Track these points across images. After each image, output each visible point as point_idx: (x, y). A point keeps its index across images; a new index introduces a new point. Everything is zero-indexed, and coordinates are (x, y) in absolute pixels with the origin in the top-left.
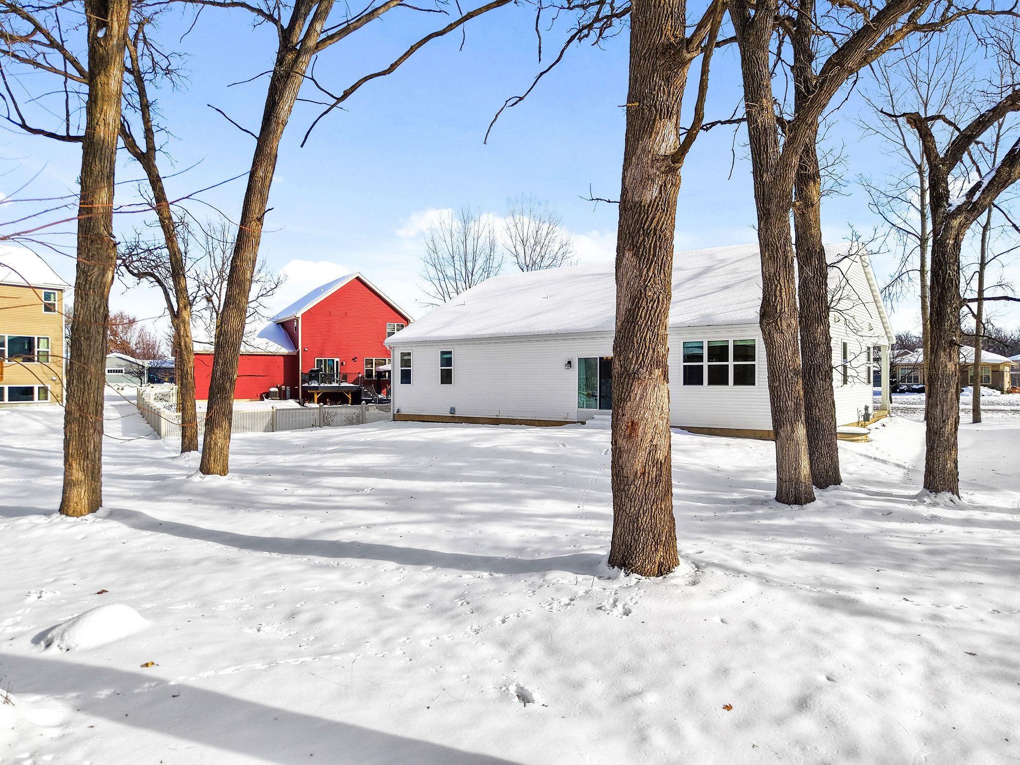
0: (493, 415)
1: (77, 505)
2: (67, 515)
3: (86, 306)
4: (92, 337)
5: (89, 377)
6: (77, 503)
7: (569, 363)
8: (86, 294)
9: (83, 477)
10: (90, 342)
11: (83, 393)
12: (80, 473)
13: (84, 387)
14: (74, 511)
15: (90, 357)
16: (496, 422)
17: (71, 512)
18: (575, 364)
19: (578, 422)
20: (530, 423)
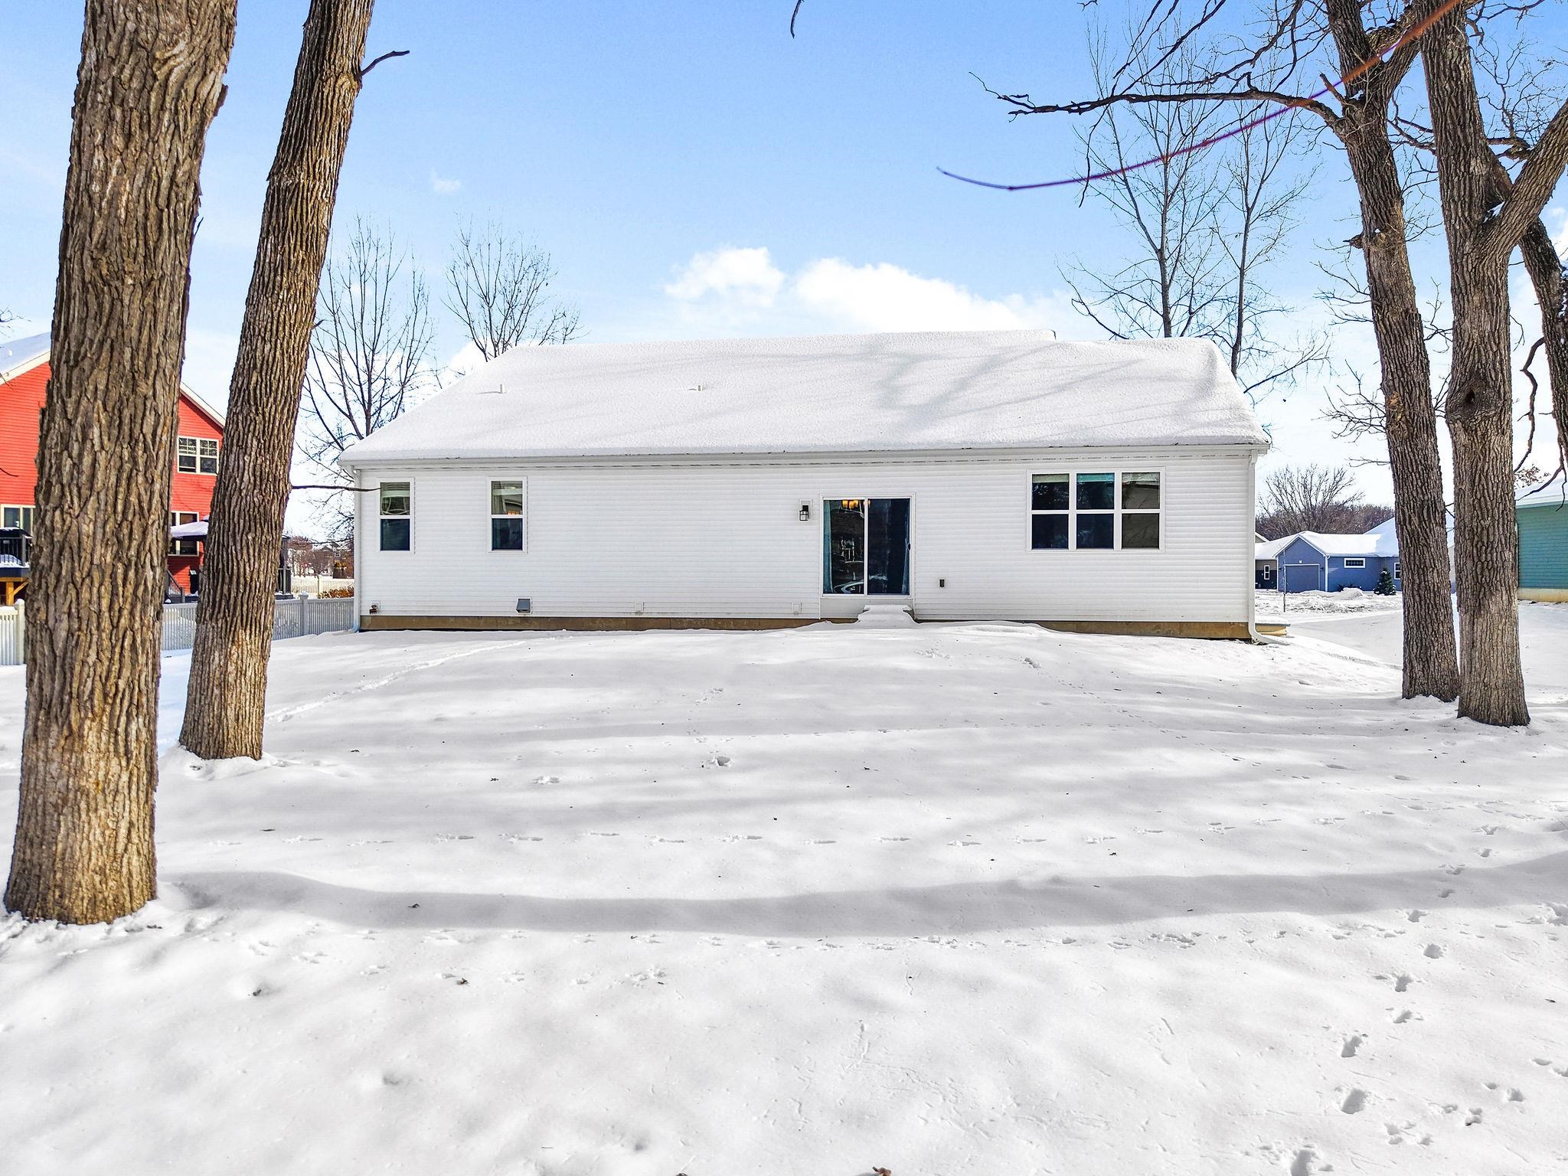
0: (628, 611)
1: (105, 880)
2: (65, 919)
3: (142, 169)
4: (162, 278)
5: (150, 419)
6: (102, 871)
7: (805, 508)
8: (145, 126)
9: (125, 778)
10: (155, 298)
11: (129, 478)
12: (114, 762)
13: (134, 459)
14: (93, 901)
15: (155, 351)
16: (638, 624)
17: (80, 907)
18: (819, 513)
19: (822, 620)
20: (716, 623)
